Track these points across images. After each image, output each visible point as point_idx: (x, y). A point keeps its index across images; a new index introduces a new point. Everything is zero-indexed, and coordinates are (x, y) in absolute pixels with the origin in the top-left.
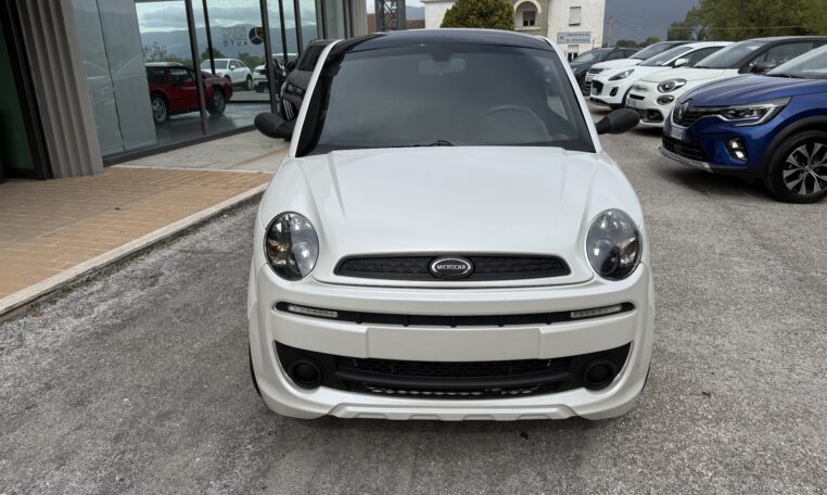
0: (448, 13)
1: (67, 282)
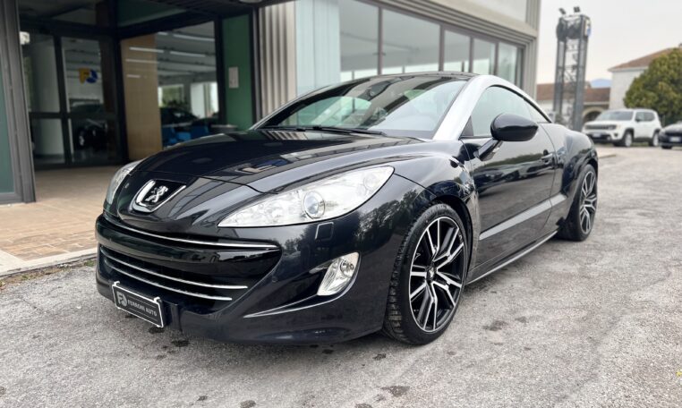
0: (636, 81)
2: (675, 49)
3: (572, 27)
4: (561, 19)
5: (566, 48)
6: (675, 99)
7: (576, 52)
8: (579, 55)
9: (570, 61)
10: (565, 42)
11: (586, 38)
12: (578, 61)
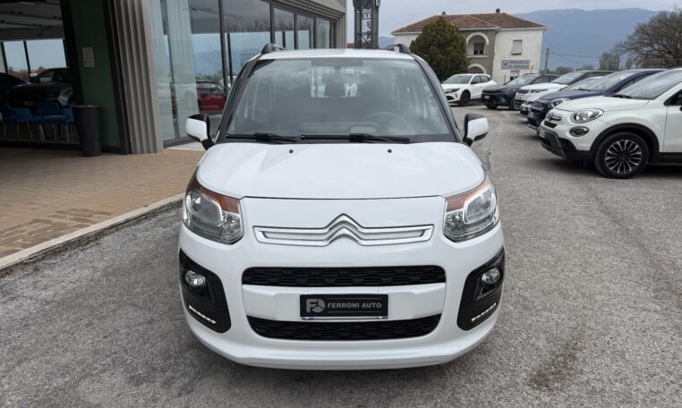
1: (156, 210)
5: (361, 15)
6: (441, 60)
7: (370, 20)
8: (372, 22)
9: (365, 29)
10: (361, 11)
11: (377, 8)
12: (372, 28)
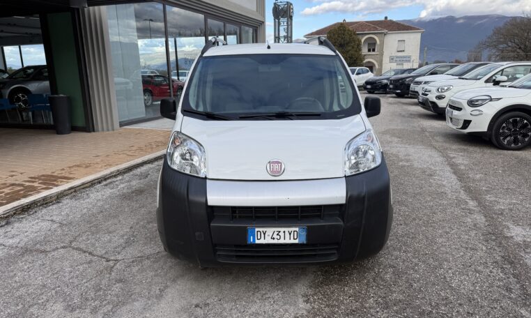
2: (341, 24)
3: (282, 9)
4: (275, 4)
5: (279, 24)
7: (286, 27)
9: (283, 33)
10: (279, 20)
11: (291, 17)
12: (287, 33)
